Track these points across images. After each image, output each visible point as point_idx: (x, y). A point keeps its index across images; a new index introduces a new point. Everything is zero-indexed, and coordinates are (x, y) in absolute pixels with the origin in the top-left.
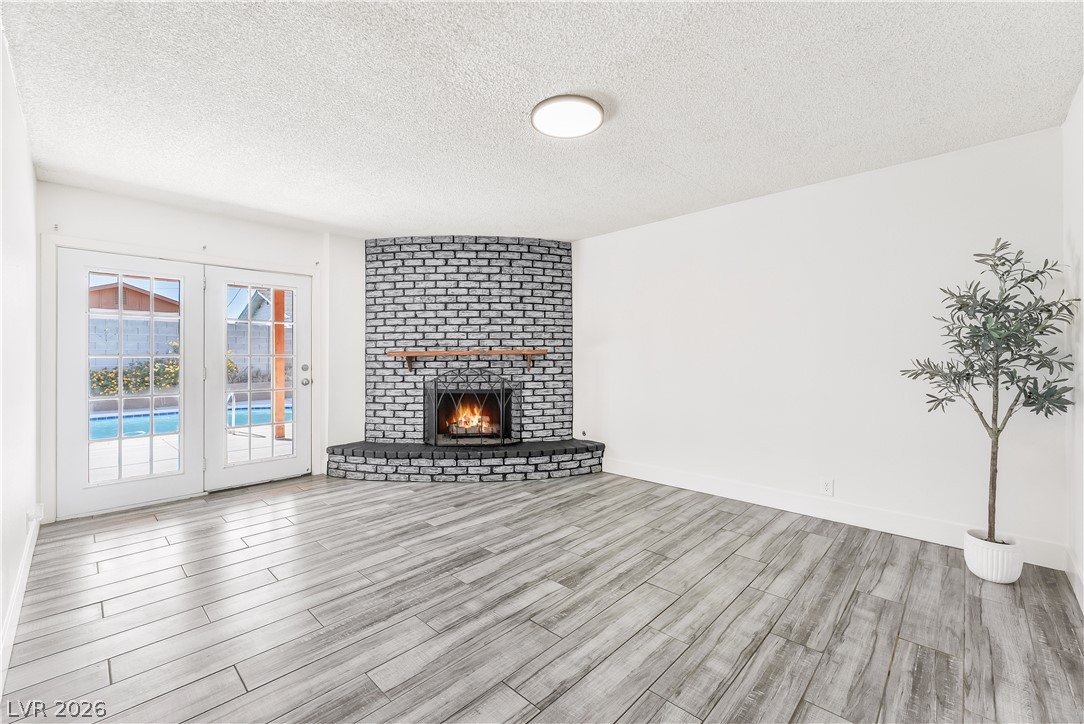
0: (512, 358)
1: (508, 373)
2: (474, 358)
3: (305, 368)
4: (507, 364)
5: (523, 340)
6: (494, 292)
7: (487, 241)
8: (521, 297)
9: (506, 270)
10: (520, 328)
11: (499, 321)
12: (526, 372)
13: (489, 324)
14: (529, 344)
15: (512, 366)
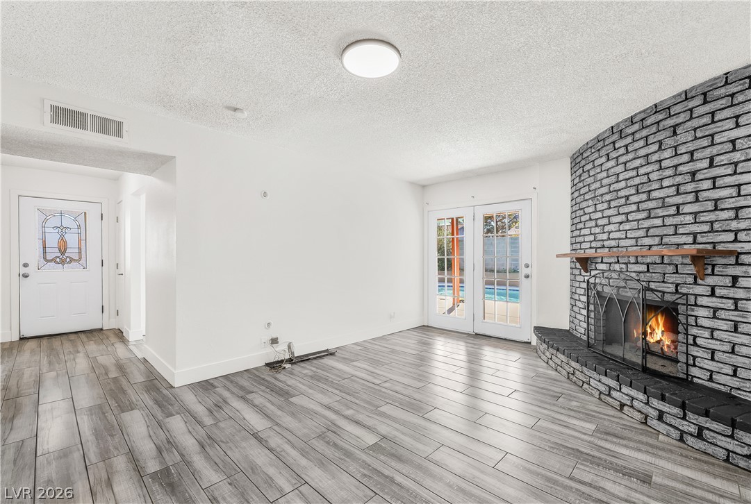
0: (678, 260)
1: (671, 280)
2: (632, 260)
3: (527, 266)
4: (670, 269)
5: (695, 235)
6: (654, 176)
7: (643, 116)
8: (693, 174)
9: (670, 142)
10: (689, 219)
11: (660, 212)
12: (699, 281)
13: (649, 217)
14: (704, 240)
15: (677, 273)
